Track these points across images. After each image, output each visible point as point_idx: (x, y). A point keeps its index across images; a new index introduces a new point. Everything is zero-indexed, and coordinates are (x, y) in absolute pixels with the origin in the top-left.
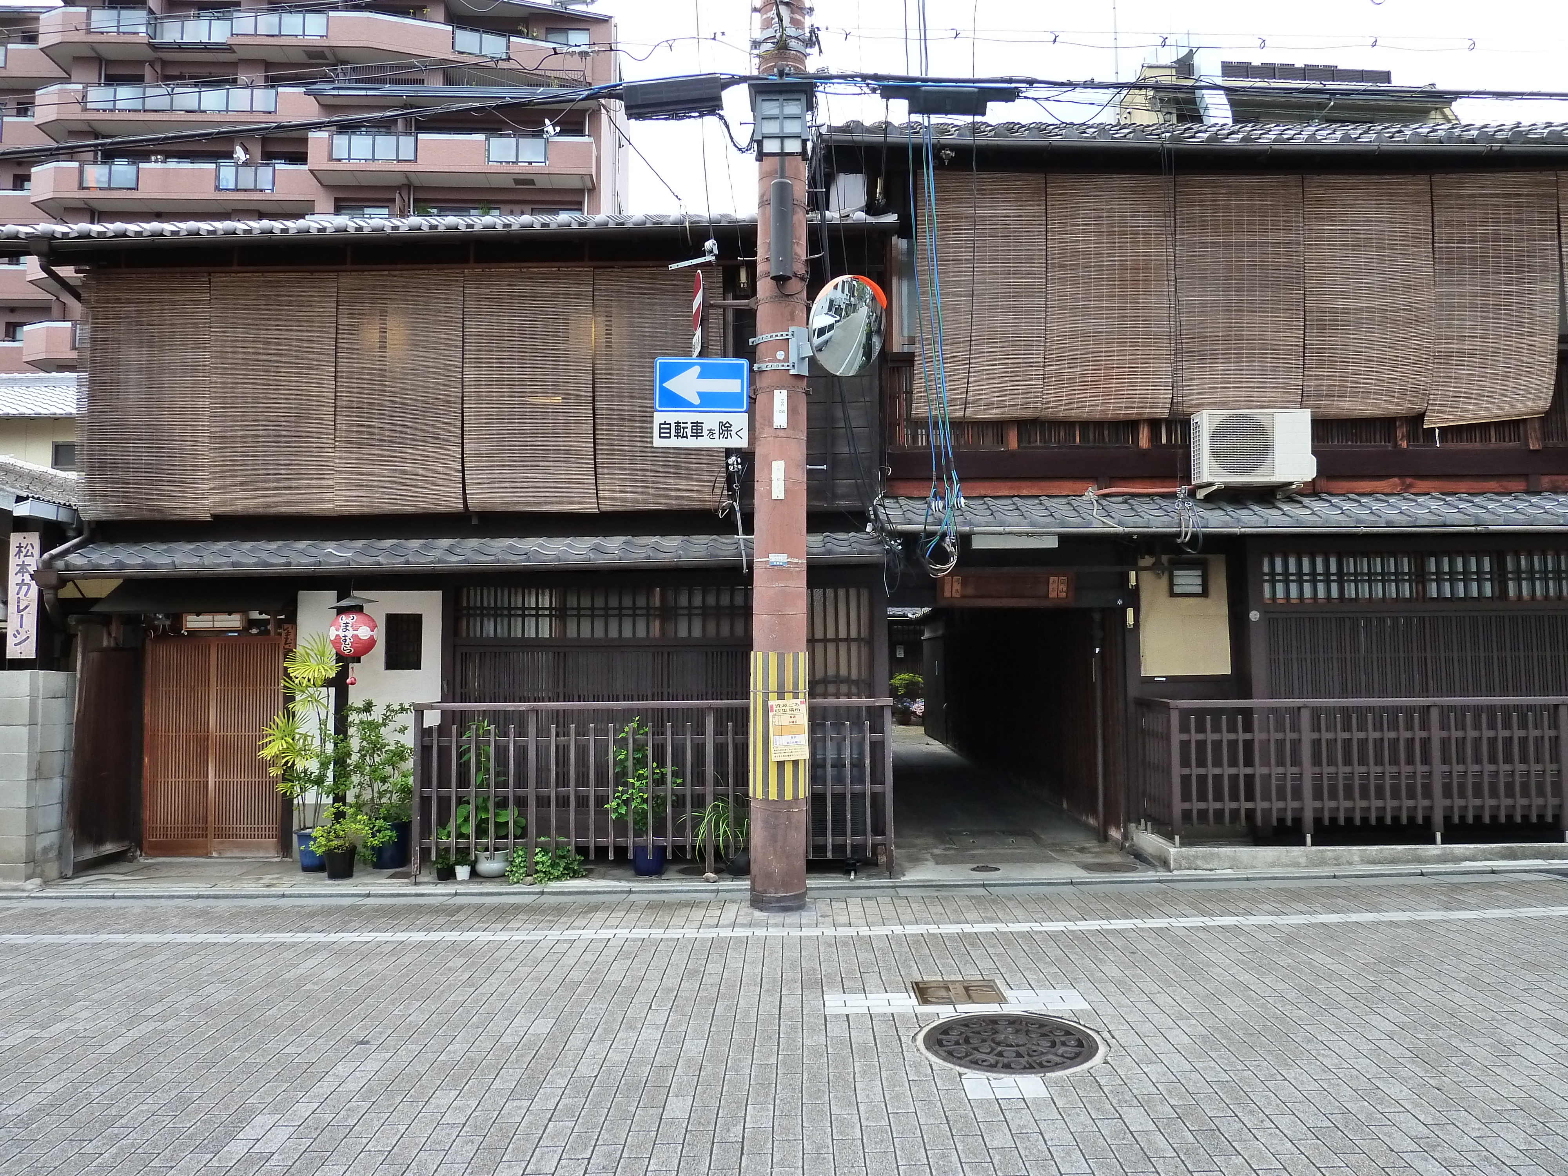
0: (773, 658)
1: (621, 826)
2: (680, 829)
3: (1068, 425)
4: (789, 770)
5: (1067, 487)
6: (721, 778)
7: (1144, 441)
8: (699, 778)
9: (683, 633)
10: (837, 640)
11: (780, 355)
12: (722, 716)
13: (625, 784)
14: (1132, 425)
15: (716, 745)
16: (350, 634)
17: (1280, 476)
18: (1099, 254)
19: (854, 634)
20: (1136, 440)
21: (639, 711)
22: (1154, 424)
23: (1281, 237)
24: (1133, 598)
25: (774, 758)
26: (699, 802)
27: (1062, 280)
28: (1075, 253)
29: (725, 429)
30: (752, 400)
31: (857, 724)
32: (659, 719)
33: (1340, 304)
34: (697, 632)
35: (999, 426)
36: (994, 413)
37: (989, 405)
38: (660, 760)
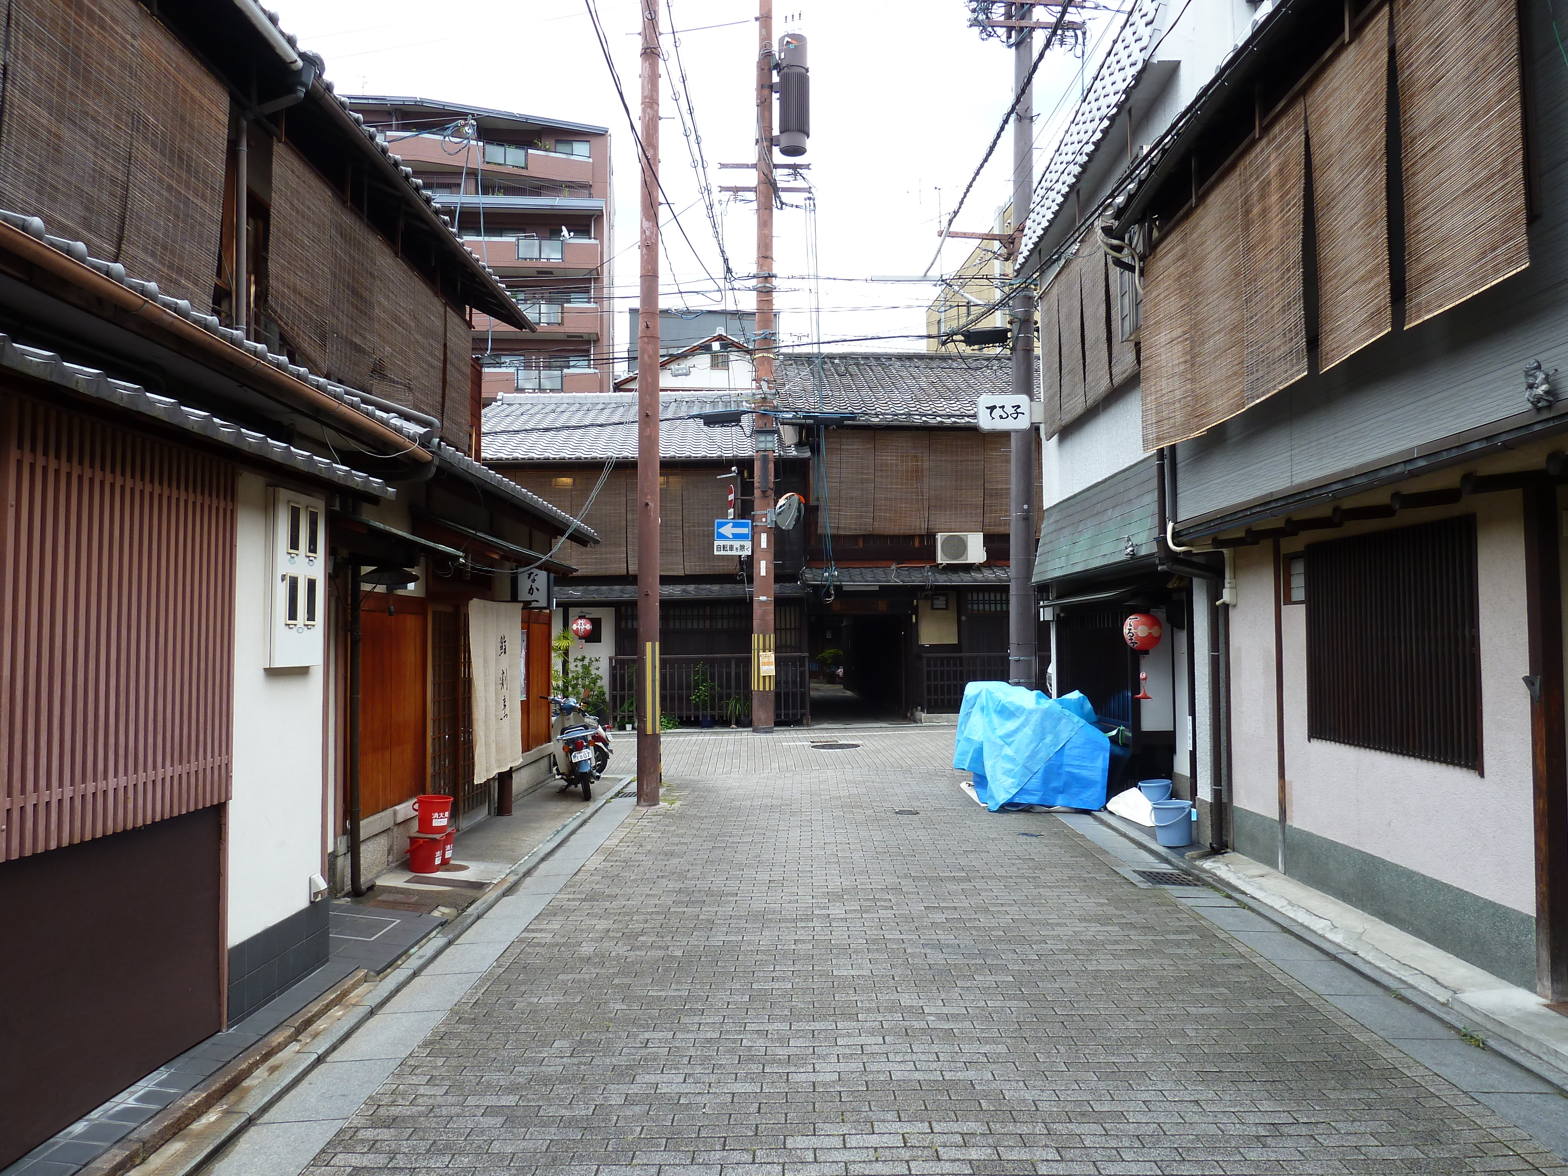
0: (761, 636)
1: (697, 707)
2: (721, 708)
3: (884, 537)
4: (767, 679)
5: (884, 563)
6: (738, 687)
7: (917, 544)
8: (729, 687)
9: (719, 626)
10: (786, 629)
11: (764, 520)
12: (738, 661)
13: (698, 689)
14: (912, 537)
15: (736, 673)
16: (583, 627)
17: (970, 561)
18: (897, 465)
19: (793, 626)
20: (914, 543)
21: (702, 659)
22: (921, 537)
23: (974, 458)
24: (915, 611)
25: (762, 674)
26: (729, 697)
27: (881, 476)
28: (887, 464)
29: (742, 547)
30: (753, 537)
31: (794, 665)
32: (711, 662)
33: (999, 487)
34: (725, 626)
35: (855, 538)
36: (852, 533)
37: (851, 529)
38: (713, 680)
